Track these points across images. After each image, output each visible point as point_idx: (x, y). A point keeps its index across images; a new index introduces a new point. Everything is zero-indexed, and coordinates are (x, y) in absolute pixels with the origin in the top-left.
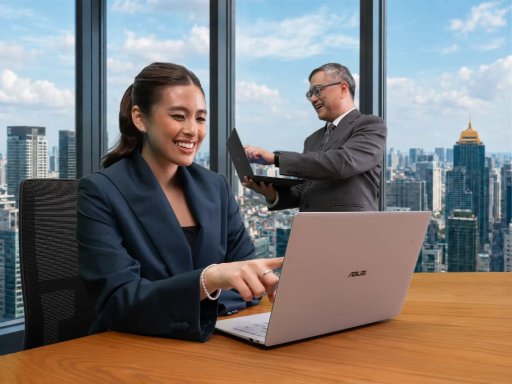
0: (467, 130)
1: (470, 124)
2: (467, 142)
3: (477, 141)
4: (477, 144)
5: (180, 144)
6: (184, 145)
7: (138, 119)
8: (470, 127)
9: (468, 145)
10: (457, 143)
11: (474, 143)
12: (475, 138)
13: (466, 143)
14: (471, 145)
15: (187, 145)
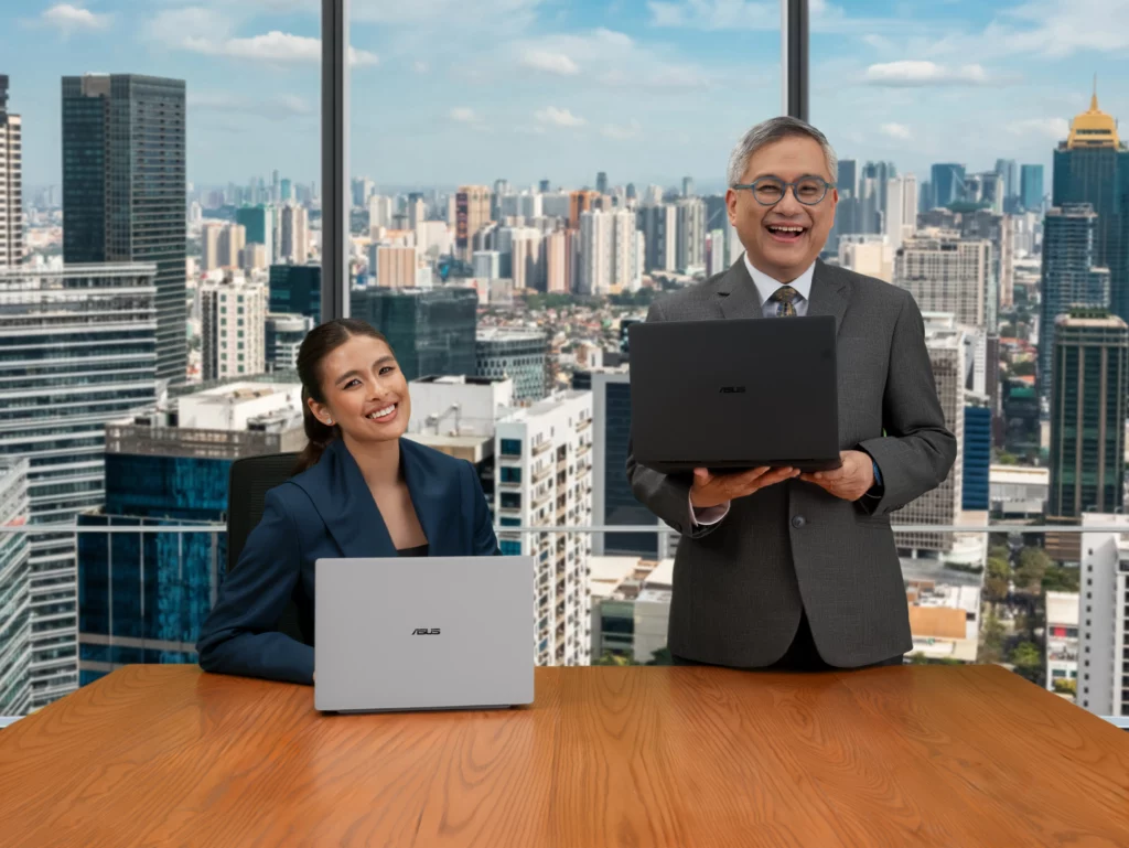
0: (1089, 113)
1: (1094, 98)
2: (1090, 142)
3: (1111, 141)
4: (1112, 149)
5: (375, 416)
6: (378, 414)
7: (321, 412)
8: (1094, 105)
9: (1090, 149)
10: (1064, 144)
11: (1105, 144)
12: (1107, 132)
13: (1084, 144)
14: (1098, 149)
15: (383, 413)
